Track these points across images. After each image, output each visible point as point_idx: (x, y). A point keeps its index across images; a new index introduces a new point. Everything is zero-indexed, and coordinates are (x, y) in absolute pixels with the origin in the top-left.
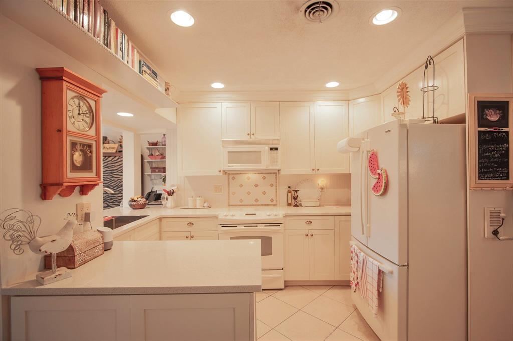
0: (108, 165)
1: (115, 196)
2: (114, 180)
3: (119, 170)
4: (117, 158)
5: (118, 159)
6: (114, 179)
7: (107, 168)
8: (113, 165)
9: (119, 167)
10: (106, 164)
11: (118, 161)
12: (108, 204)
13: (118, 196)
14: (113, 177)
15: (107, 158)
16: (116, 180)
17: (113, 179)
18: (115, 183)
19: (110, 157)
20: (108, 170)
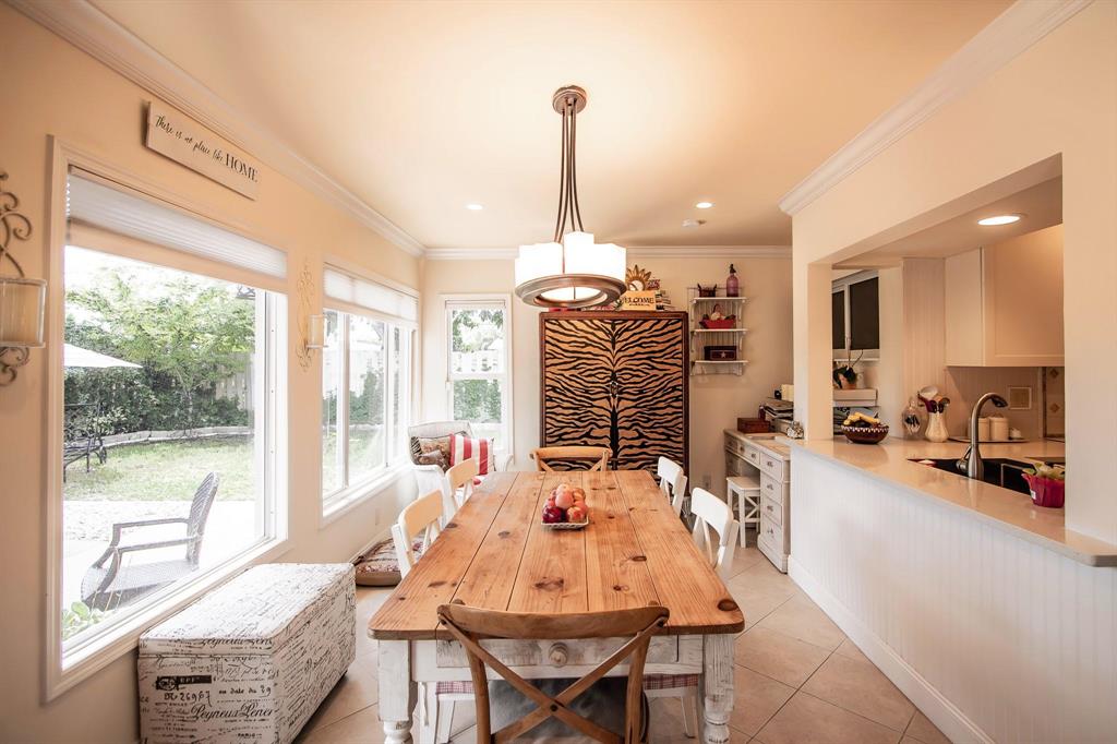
0: (640, 338)
1: (657, 412)
2: (655, 376)
3: (668, 350)
4: (663, 323)
5: (667, 325)
6: (655, 372)
7: (640, 345)
8: (654, 339)
9: (668, 344)
10: (637, 337)
11: (665, 330)
12: (641, 430)
13: (665, 411)
14: (654, 368)
15: (638, 323)
16: (661, 374)
17: (652, 372)
18: (658, 383)
19: (645, 321)
20: (642, 350)
